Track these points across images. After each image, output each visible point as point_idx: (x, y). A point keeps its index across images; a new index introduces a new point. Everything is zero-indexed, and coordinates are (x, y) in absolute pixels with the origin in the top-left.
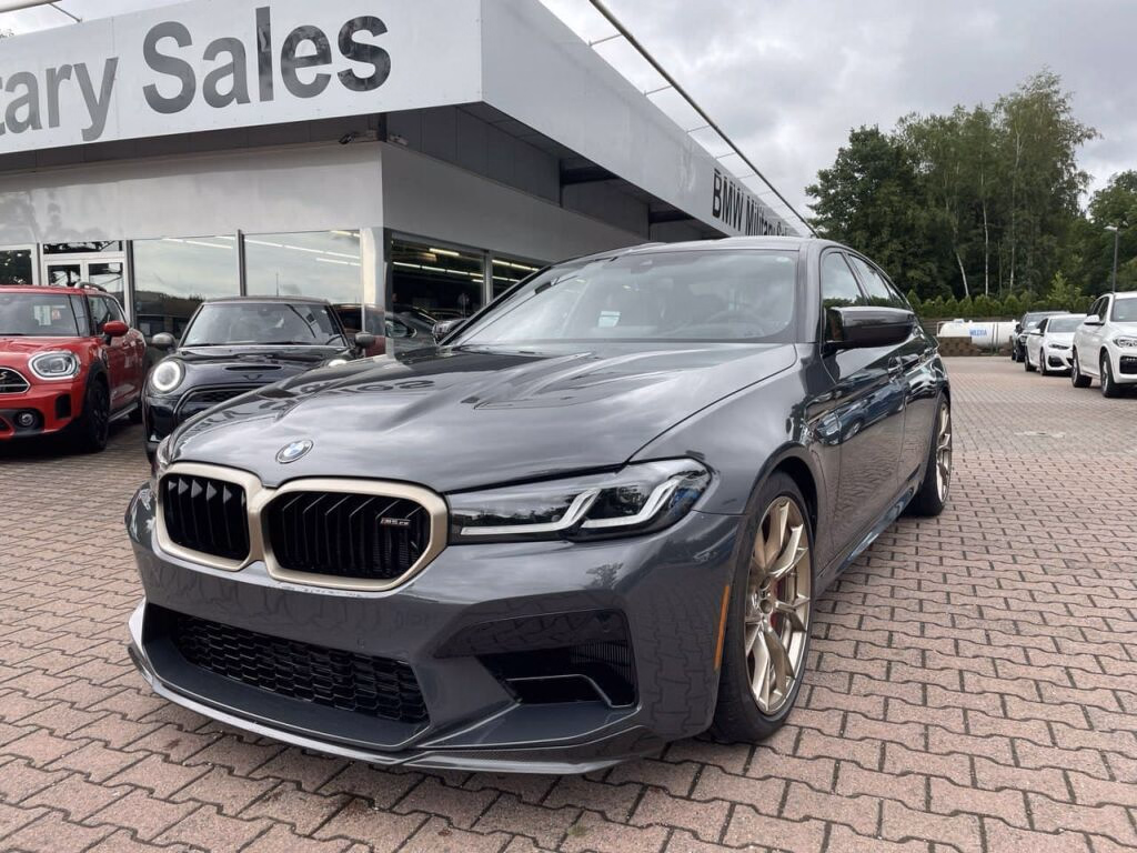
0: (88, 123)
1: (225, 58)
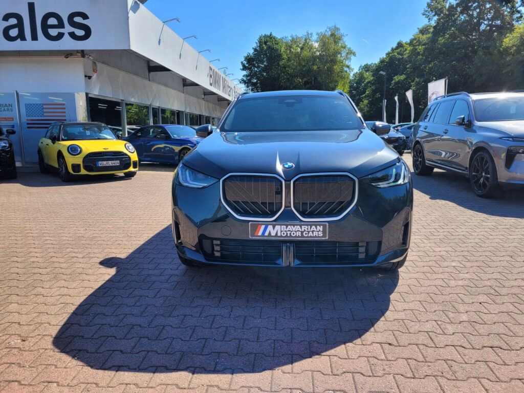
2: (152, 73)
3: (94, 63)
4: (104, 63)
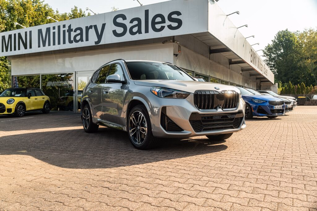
1: (136, 23)
2: (211, 54)
3: (179, 47)
4: (185, 46)
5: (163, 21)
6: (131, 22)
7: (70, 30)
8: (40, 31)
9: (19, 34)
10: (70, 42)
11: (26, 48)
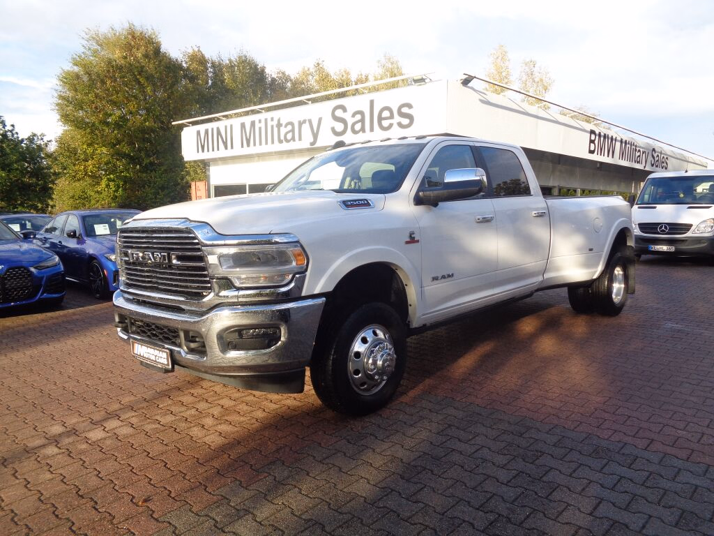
0: (312, 140)
1: (358, 117)
5: (392, 117)
6: (353, 116)
7: (279, 125)
8: (243, 125)
9: (218, 129)
10: (280, 141)
11: (226, 148)
